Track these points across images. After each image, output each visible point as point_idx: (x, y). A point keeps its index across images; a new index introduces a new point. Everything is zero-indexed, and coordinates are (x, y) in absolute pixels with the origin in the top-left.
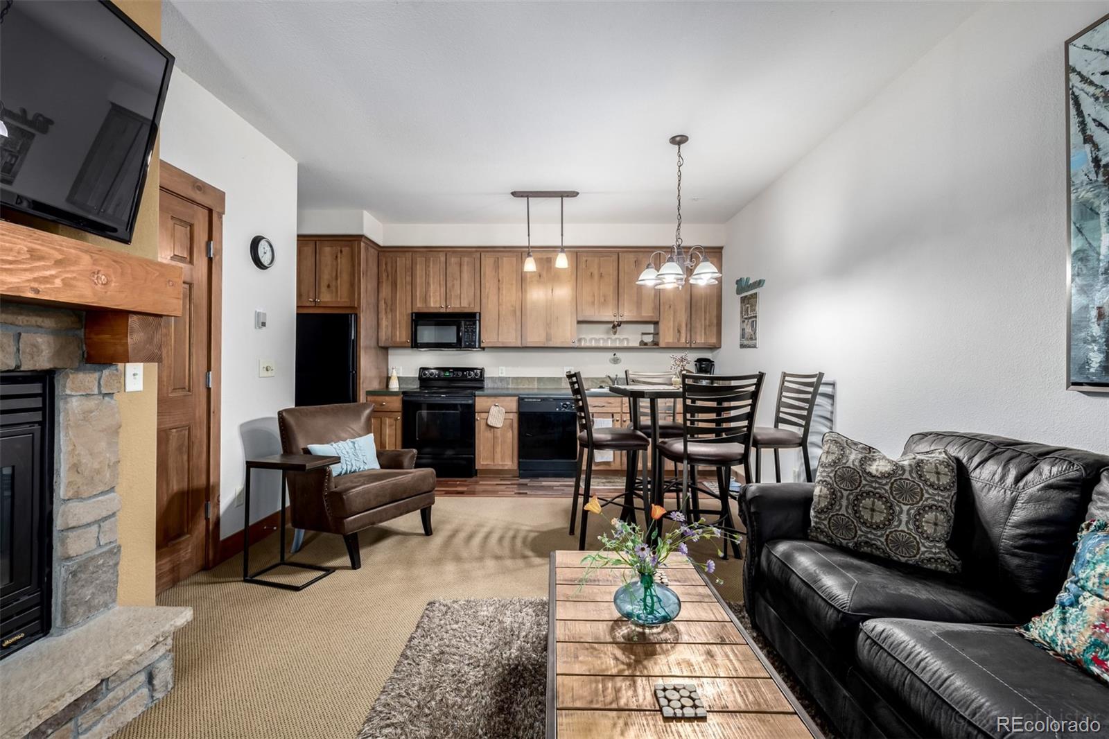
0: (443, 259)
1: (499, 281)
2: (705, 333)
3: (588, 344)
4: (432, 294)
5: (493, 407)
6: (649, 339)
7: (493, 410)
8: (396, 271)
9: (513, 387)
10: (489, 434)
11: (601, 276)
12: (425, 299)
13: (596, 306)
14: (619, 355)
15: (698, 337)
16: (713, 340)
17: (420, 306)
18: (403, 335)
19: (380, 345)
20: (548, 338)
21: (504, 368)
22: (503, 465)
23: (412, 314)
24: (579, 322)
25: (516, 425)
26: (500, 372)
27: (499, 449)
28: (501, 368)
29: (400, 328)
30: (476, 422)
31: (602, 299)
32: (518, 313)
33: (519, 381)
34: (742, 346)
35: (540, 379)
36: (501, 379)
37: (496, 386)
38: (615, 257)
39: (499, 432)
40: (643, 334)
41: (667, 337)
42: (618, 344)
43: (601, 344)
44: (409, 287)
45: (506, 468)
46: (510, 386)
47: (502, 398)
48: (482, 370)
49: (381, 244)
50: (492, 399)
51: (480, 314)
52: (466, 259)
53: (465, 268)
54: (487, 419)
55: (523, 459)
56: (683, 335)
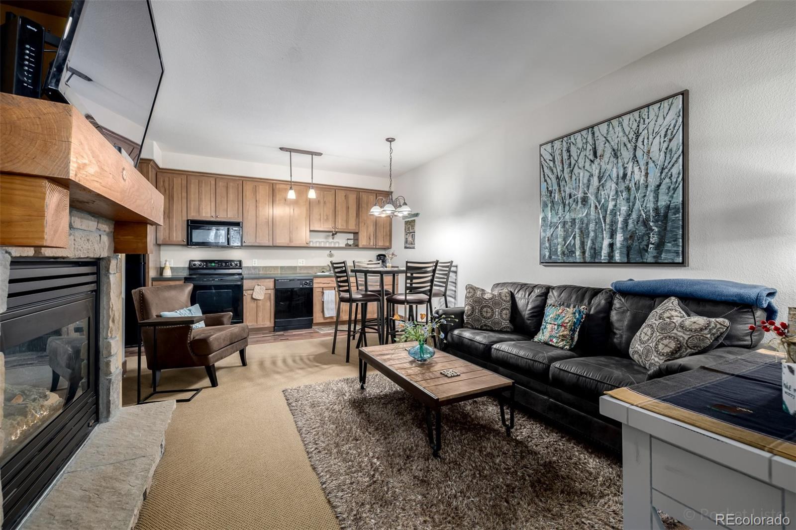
0: (213, 182)
1: (256, 201)
2: (383, 240)
3: (314, 245)
4: (204, 207)
5: (256, 286)
6: (351, 242)
7: (257, 287)
8: (173, 188)
9: (263, 273)
10: (253, 305)
11: (325, 203)
12: (199, 211)
13: (322, 221)
14: (333, 252)
15: (380, 242)
16: (388, 244)
17: (194, 216)
18: (179, 234)
19: (158, 243)
20: (290, 241)
21: (256, 260)
22: (263, 325)
23: (188, 221)
24: (311, 231)
25: (273, 297)
26: (253, 262)
27: (260, 314)
28: (254, 260)
29: (176, 230)
30: (244, 297)
31: (325, 218)
32: (270, 223)
33: (268, 269)
34: (406, 248)
35: (282, 268)
36: (254, 268)
37: (250, 272)
38: (333, 191)
39: (260, 303)
40: (348, 239)
41: (363, 242)
42: (332, 245)
43: (322, 245)
44: (184, 201)
45: (266, 326)
46: (261, 273)
47: (263, 280)
48: (240, 261)
49: (161, 166)
50: (256, 281)
51: (242, 222)
52: (231, 184)
53: (231, 191)
54: (252, 295)
55: (277, 319)
56: (372, 241)
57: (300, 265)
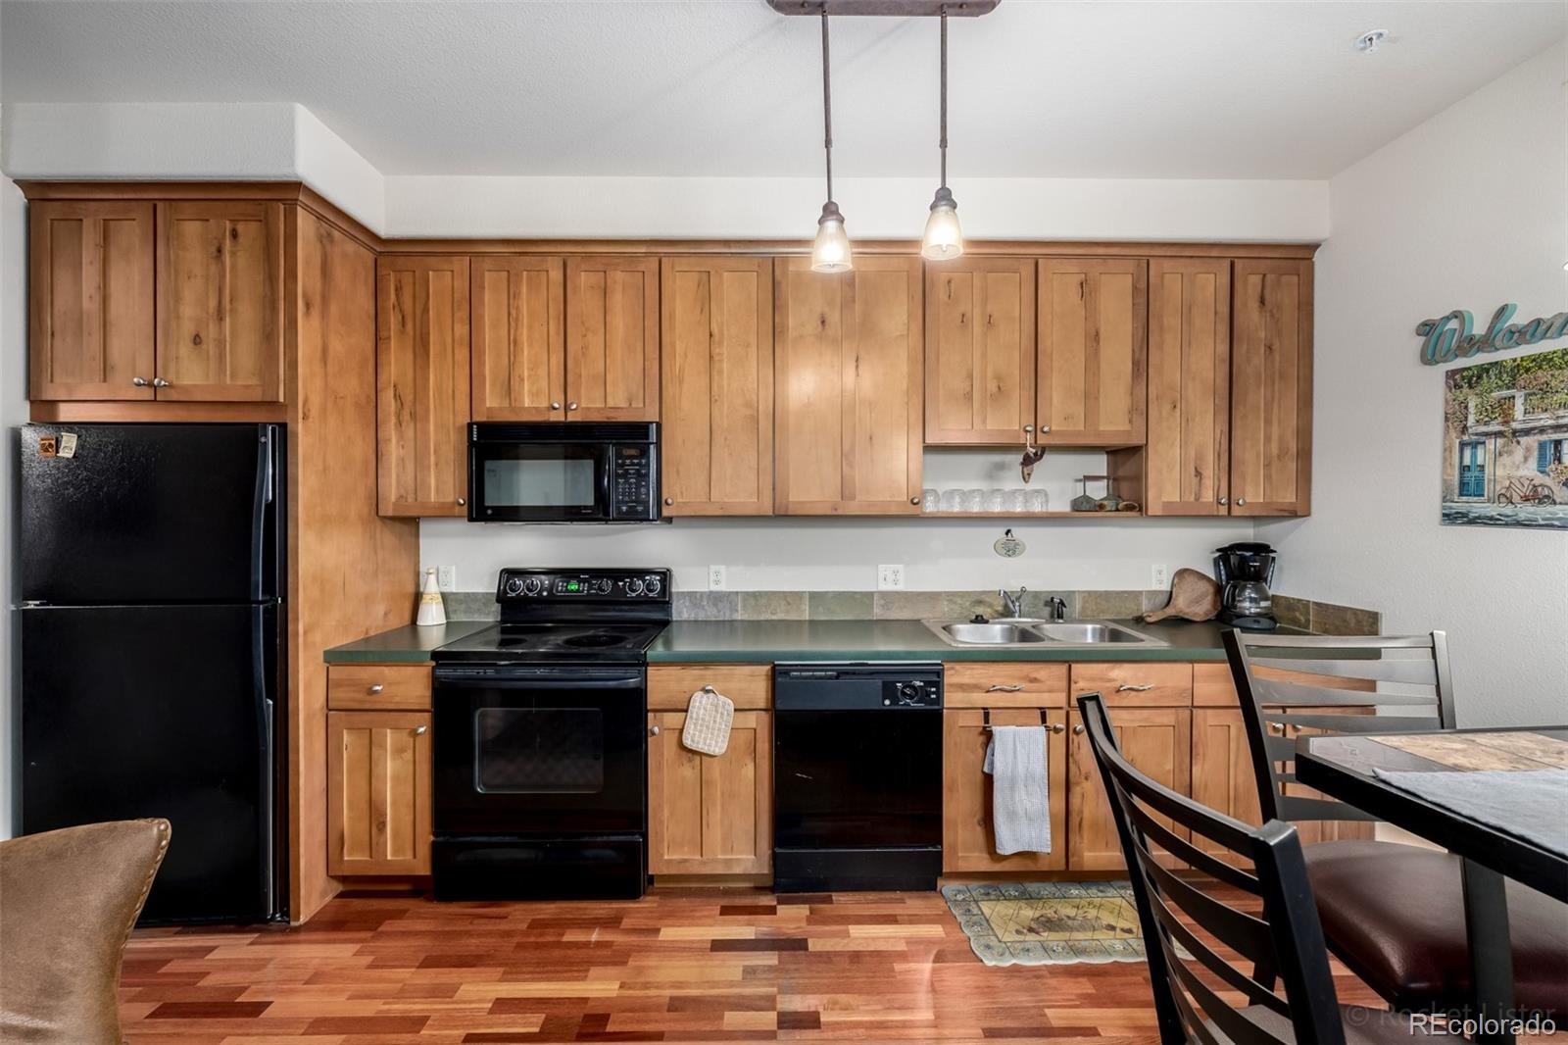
0: (556, 275)
1: (711, 335)
2: (1268, 477)
3: (943, 508)
4: (526, 374)
5: (698, 695)
6: (1098, 491)
7: (699, 701)
8: (426, 310)
9: (746, 617)
10: (688, 772)
11: (989, 321)
12: (509, 389)
13: (976, 405)
14: (1019, 532)
15: (1249, 489)
16: (1288, 497)
17: (493, 405)
18: (446, 482)
19: (380, 514)
20: (845, 492)
21: (722, 568)
22: (727, 862)
23: (470, 425)
24: (929, 449)
25: (764, 747)
26: (713, 577)
27: (715, 817)
28: (713, 568)
29: (436, 465)
30: (650, 739)
31: (992, 387)
32: (765, 425)
33: (763, 601)
35: (815, 597)
36: (716, 598)
37: (701, 617)
38: (1027, 270)
39: (715, 771)
40: (1087, 478)
41: (1164, 482)
42: (1019, 508)
43: (975, 508)
44: (462, 354)
45: (737, 870)
46: (739, 616)
47: (725, 670)
48: (665, 576)
49: (383, 230)
50: (694, 672)
51: (659, 426)
52: (618, 277)
53: (618, 300)
54: (681, 731)
55: (780, 847)
56: (1209, 481)
57: (884, 587)
